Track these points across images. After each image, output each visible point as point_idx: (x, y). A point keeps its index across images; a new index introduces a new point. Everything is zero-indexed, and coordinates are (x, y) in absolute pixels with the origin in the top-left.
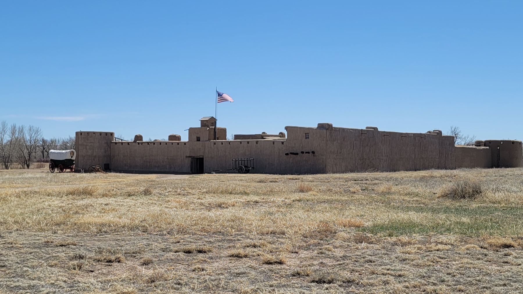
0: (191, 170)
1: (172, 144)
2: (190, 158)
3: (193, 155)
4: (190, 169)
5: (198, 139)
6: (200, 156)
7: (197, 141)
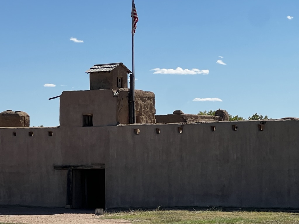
0: (69, 201)
1: (15, 134)
2: (66, 172)
3: (74, 163)
4: (64, 198)
5: (88, 121)
6: (92, 164)
7: (85, 125)
